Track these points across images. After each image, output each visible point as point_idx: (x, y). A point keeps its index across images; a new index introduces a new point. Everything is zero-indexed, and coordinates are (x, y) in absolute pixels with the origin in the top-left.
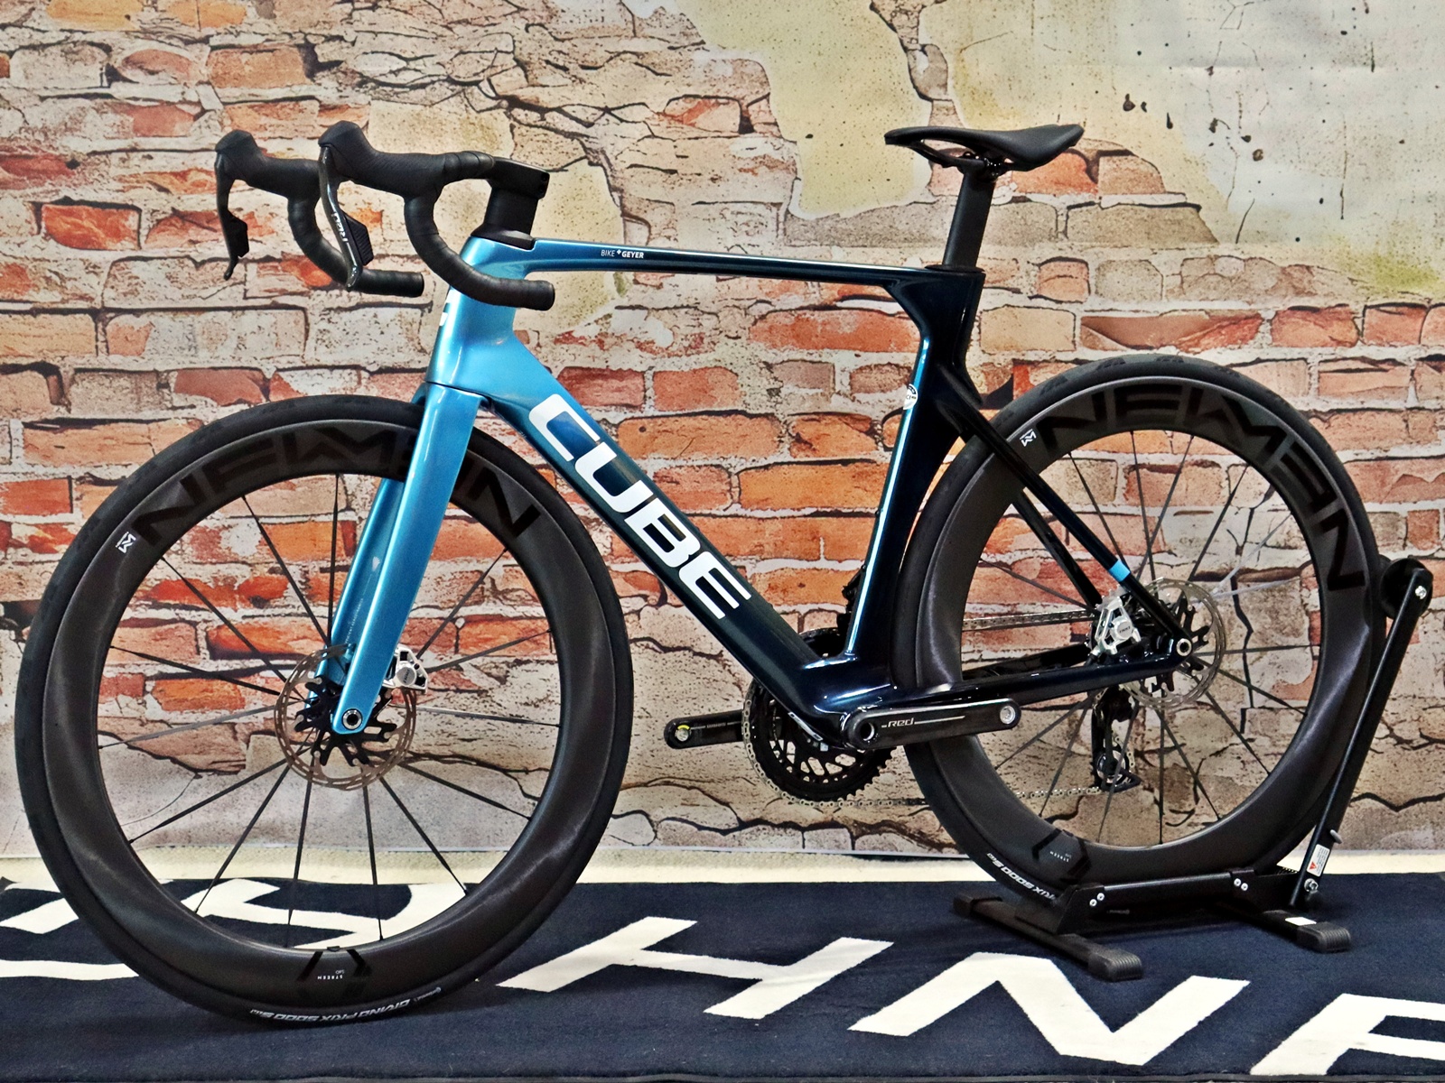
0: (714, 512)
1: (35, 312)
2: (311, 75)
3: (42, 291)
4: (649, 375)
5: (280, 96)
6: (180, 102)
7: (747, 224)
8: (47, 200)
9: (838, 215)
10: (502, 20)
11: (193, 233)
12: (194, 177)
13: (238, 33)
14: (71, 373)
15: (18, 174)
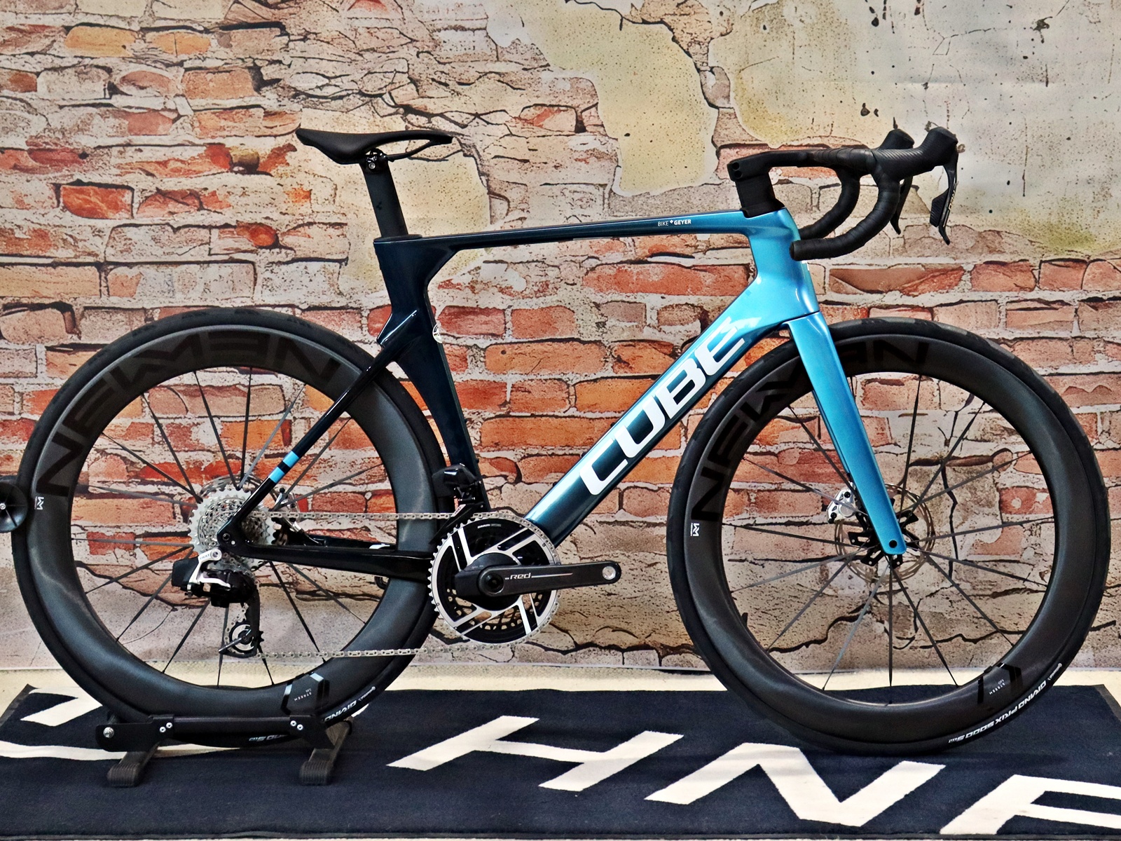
0: (556, 413)
1: (55, 265)
2: (258, 89)
3: (60, 250)
4: (508, 312)
5: (235, 106)
6: (163, 110)
7: (581, 200)
8: (65, 182)
9: (648, 193)
10: (400, 49)
11: (172, 206)
12: (172, 165)
13: (205, 59)
14: (82, 310)
15: (43, 163)
